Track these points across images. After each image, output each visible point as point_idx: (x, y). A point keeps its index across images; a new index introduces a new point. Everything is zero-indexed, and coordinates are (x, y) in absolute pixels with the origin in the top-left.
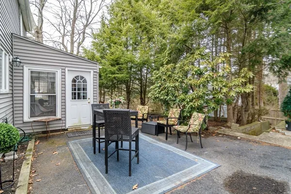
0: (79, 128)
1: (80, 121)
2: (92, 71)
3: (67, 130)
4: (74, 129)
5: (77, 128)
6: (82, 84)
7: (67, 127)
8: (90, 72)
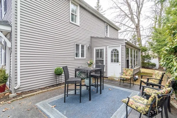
0: (113, 79)
1: (115, 75)
2: (121, 45)
3: (107, 78)
4: (111, 78)
5: (112, 78)
6: (116, 53)
7: (108, 76)
8: (120, 46)
